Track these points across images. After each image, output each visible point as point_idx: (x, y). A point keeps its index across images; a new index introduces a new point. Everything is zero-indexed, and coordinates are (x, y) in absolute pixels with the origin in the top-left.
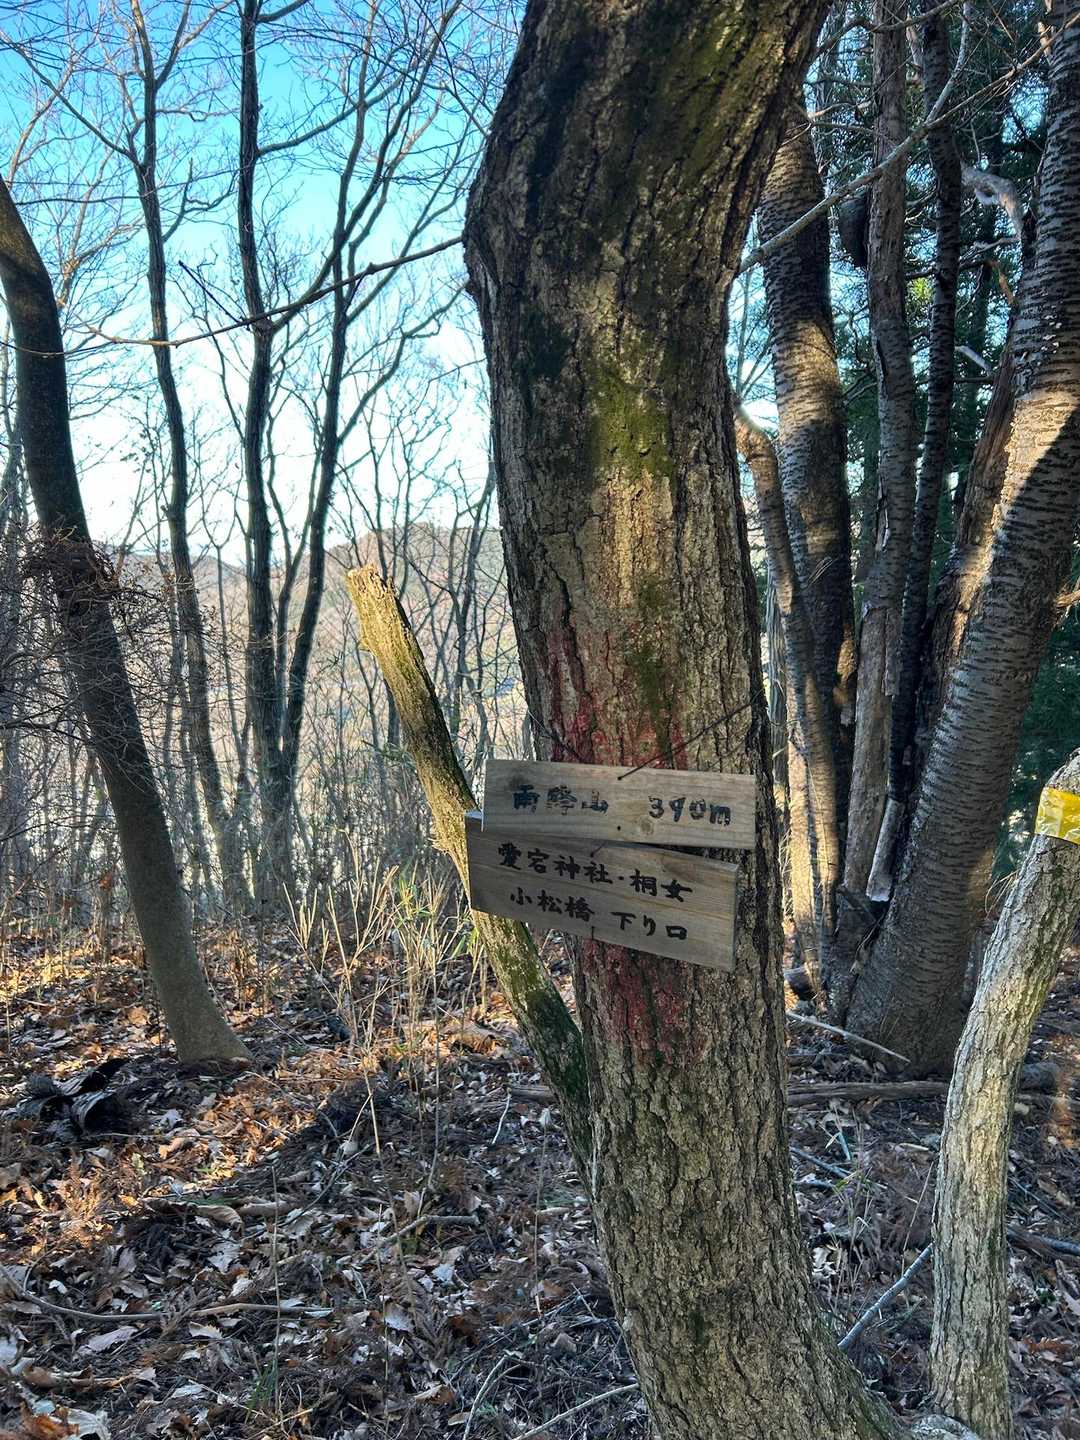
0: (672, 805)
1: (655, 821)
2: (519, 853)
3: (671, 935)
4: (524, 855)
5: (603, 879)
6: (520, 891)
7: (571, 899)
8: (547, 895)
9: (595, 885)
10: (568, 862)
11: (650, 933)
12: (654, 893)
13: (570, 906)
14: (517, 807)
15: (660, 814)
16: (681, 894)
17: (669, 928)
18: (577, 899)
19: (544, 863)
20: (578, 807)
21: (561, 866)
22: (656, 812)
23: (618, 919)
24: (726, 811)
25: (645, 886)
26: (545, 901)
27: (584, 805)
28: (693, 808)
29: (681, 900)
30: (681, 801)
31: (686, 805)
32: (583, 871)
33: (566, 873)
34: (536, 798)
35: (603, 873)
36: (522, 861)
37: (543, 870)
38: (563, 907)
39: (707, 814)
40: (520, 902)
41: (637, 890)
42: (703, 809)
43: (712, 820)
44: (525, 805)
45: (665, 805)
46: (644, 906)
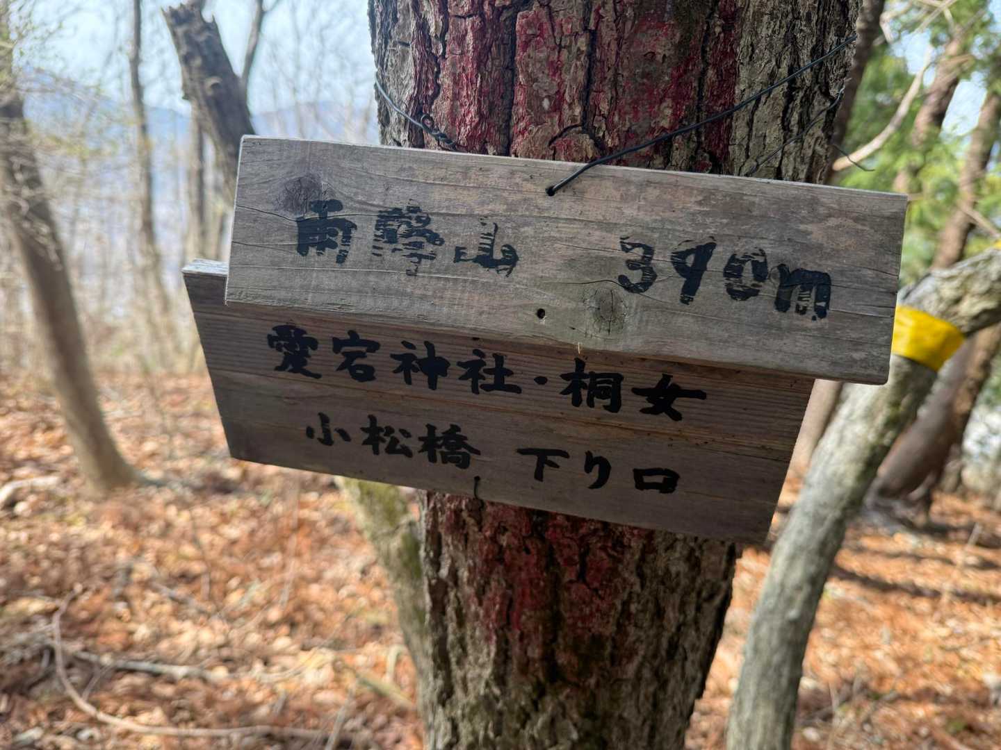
0: (678, 260)
1: (632, 300)
2: (313, 343)
3: (641, 485)
4: (325, 348)
5: (499, 385)
6: (324, 420)
7: (431, 429)
8: (382, 422)
9: (484, 398)
10: (422, 353)
11: (599, 484)
12: (615, 407)
13: (430, 443)
14: (302, 249)
15: (646, 285)
16: (679, 404)
17: (639, 474)
18: (442, 427)
19: (371, 359)
20: (445, 256)
21: (407, 365)
22: (635, 277)
23: (532, 461)
24: (821, 284)
25: (595, 392)
26: (375, 435)
27: (459, 253)
28: (733, 269)
29: (676, 416)
30: (704, 252)
31: (716, 264)
32: (456, 371)
33: (420, 378)
34: (348, 228)
35: (501, 372)
36: (323, 358)
37: (367, 374)
38: (414, 445)
39: (770, 288)
40: (327, 441)
41: (577, 402)
42: (760, 272)
43: (782, 304)
44: (321, 246)
45: (661, 261)
46: (587, 432)
